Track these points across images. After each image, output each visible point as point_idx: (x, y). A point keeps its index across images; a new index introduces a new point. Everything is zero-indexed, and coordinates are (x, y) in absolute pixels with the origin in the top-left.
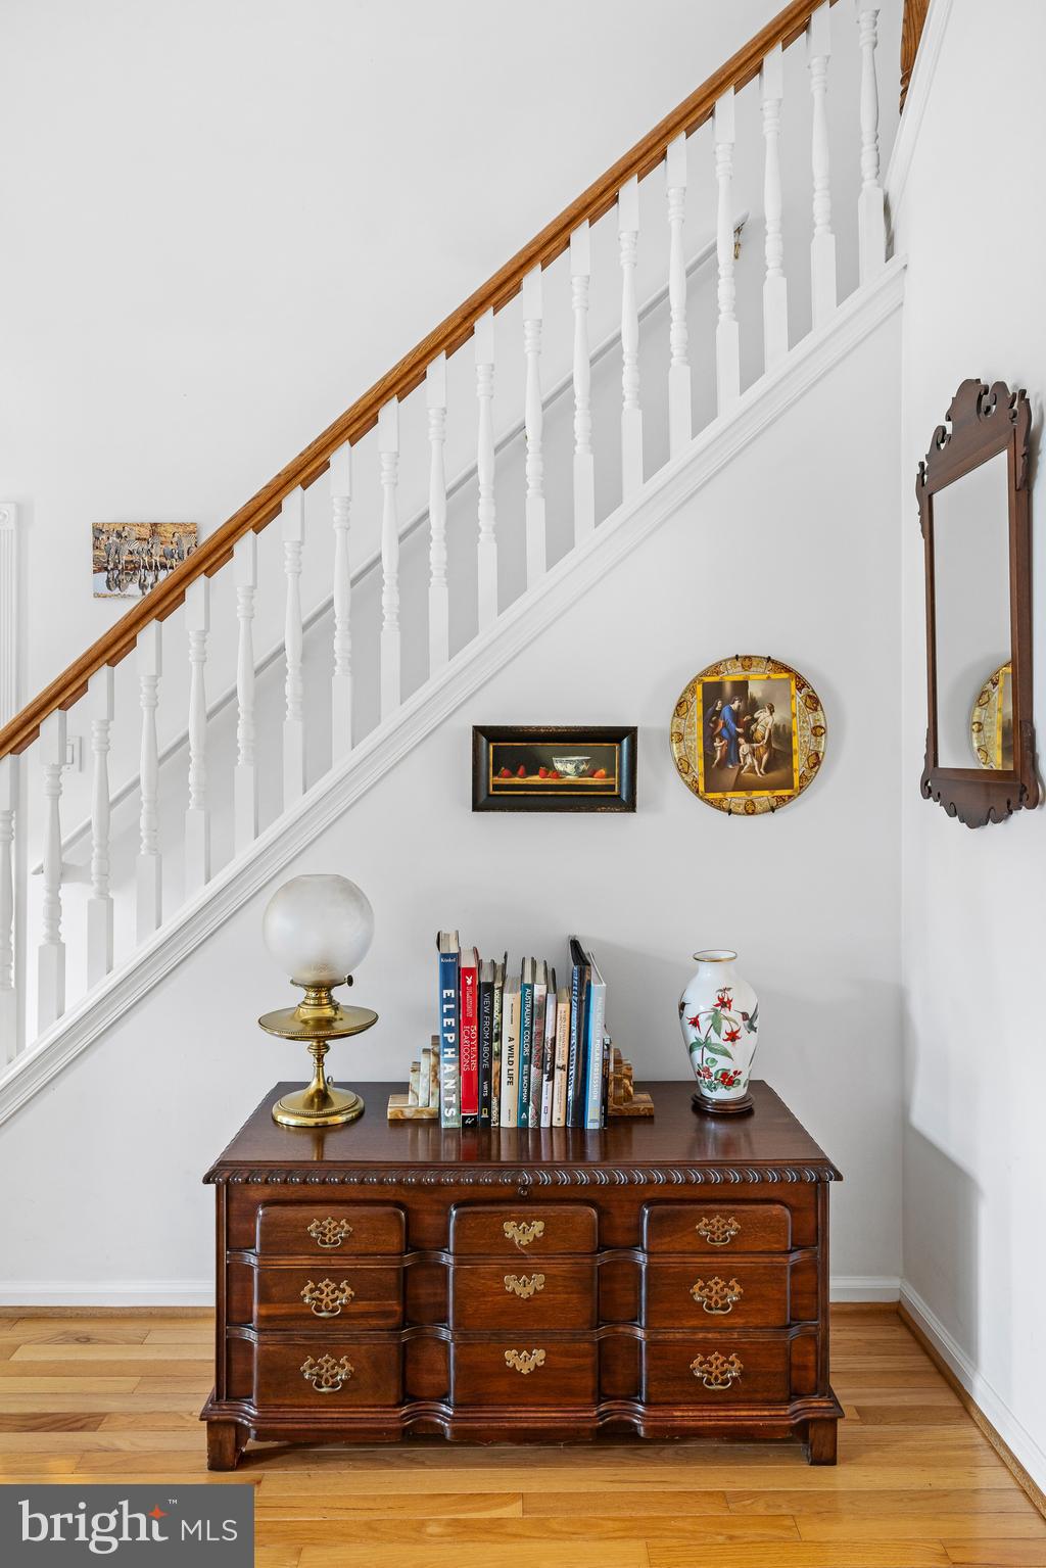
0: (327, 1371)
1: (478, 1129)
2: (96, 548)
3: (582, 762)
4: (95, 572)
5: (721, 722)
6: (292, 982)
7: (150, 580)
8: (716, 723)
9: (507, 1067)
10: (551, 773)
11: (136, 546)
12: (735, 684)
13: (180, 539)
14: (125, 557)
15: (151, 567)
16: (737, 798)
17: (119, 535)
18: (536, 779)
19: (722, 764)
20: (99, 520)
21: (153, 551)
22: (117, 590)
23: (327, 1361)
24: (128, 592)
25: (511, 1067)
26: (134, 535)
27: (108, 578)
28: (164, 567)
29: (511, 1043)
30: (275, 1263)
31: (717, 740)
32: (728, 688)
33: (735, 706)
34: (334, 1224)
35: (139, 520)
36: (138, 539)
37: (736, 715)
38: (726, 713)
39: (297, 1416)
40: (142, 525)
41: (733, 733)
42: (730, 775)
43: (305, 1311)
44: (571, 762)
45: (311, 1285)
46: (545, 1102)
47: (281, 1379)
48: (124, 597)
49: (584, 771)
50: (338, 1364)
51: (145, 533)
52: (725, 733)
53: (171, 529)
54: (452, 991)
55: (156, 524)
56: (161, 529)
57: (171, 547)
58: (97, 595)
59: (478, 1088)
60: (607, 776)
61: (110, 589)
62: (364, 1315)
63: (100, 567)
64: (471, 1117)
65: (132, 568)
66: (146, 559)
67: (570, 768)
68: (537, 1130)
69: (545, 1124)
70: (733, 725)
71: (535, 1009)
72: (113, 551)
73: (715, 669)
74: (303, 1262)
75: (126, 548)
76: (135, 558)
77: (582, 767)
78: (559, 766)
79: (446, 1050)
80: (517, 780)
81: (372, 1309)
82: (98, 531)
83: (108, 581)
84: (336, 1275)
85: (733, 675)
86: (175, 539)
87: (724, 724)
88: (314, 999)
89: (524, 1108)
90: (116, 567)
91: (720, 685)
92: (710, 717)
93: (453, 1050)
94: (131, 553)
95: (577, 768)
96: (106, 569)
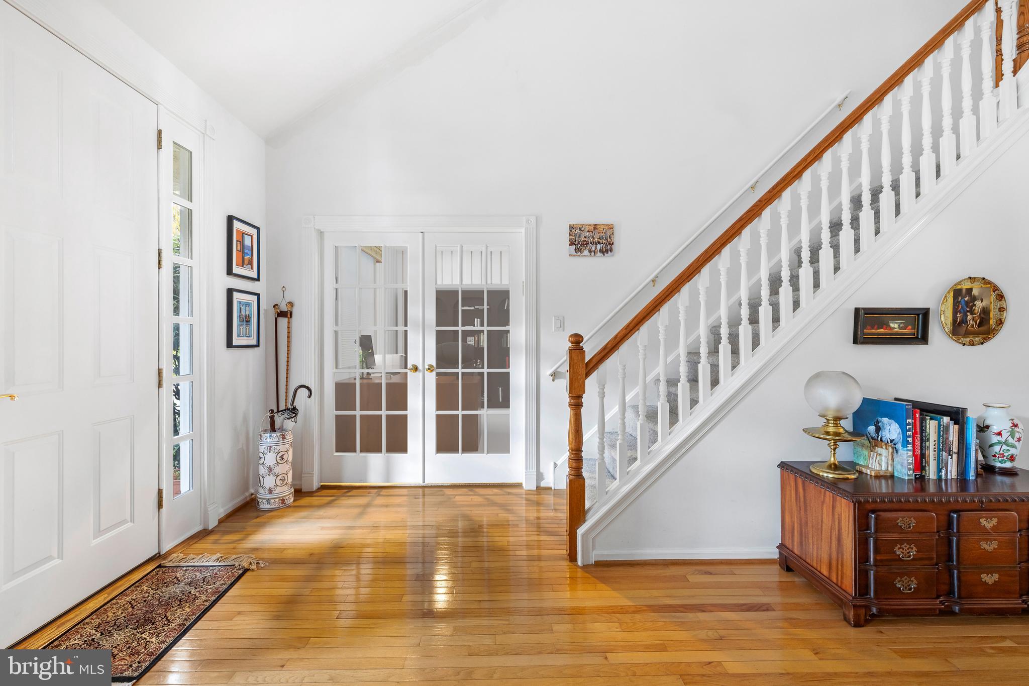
0: (906, 583)
1: (920, 480)
2: (570, 235)
3: (901, 323)
4: (570, 245)
5: (960, 306)
6: (819, 415)
7: (593, 249)
8: (958, 306)
9: (931, 453)
10: (888, 328)
11: (587, 234)
12: (967, 289)
13: (606, 231)
14: (582, 239)
15: (594, 243)
16: (966, 340)
17: (580, 230)
18: (882, 330)
19: (960, 324)
20: (572, 223)
21: (595, 236)
22: (579, 253)
23: (906, 579)
24: (584, 254)
25: (934, 453)
26: (587, 229)
27: (576, 248)
28: (599, 243)
29: (935, 443)
30: (885, 536)
31: (958, 314)
32: (964, 291)
33: (966, 299)
34: (908, 520)
35: (589, 223)
36: (588, 231)
37: (967, 303)
38: (963, 302)
39: (898, 603)
40: (590, 225)
41: (966, 311)
42: (963, 329)
43: (897, 557)
44: (897, 323)
45: (899, 546)
46: (949, 468)
47: (885, 587)
48: (582, 256)
49: (902, 327)
50: (910, 580)
51: (592, 228)
52: (962, 311)
53: (603, 227)
54: (911, 420)
55: (596, 225)
56: (598, 227)
57: (602, 235)
58: (571, 255)
59: (920, 463)
60: (912, 329)
61: (576, 252)
62: (921, 559)
63: (572, 243)
64: (919, 474)
65: (586, 243)
66: (592, 240)
67: (896, 326)
68: (946, 480)
69: (949, 477)
70: (965, 307)
71: (944, 428)
72: (577, 236)
73: (959, 283)
74: (895, 536)
75: (584, 235)
76: (587, 239)
77: (901, 325)
78: (892, 325)
79: (908, 446)
80: (874, 331)
81: (924, 556)
82: (571, 228)
83: (575, 249)
84: (909, 542)
85: (966, 285)
86: (604, 231)
87: (962, 306)
88: (833, 424)
89: (940, 470)
90: (579, 243)
91: (961, 290)
92: (956, 304)
93: (911, 445)
94: (585, 237)
95: (899, 326)
96: (575, 244)
